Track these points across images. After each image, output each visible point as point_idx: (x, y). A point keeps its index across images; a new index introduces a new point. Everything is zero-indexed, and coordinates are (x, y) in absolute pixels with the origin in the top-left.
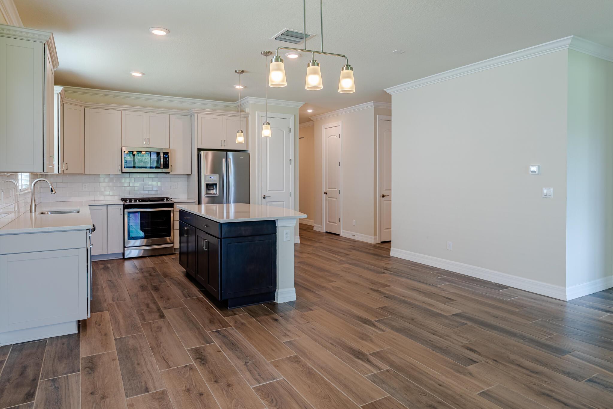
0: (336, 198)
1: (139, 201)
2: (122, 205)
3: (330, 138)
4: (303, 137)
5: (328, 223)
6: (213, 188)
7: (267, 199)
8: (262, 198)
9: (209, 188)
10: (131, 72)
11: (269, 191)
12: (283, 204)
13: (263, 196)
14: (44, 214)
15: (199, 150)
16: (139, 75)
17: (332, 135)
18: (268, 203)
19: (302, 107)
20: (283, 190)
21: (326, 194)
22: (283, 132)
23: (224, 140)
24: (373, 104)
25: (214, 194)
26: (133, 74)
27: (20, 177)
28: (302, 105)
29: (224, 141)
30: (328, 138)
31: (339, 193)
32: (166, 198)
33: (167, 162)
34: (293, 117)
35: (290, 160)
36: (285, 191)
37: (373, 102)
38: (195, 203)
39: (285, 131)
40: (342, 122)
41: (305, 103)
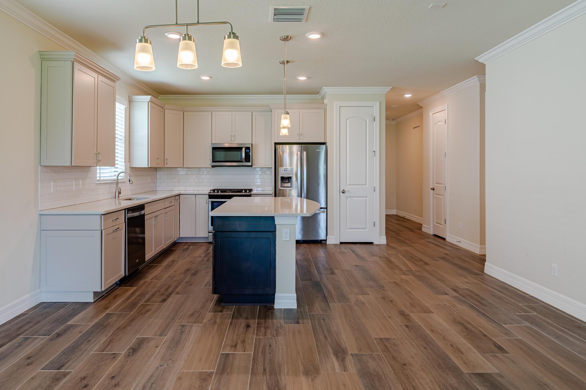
0: (443, 195)
1: (221, 192)
2: (208, 195)
3: (437, 124)
4: (419, 126)
5: (435, 224)
6: (288, 181)
7: (346, 194)
8: (341, 192)
9: (284, 181)
10: (201, 77)
11: (349, 185)
12: (366, 199)
13: (341, 191)
14: (131, 200)
15: (276, 144)
16: (208, 78)
17: (439, 121)
18: (348, 198)
19: (388, 92)
20: (366, 185)
21: (434, 190)
22: (366, 121)
23: (300, 133)
24: (477, 79)
25: (288, 187)
26: (202, 78)
27: (98, 171)
28: (389, 90)
29: (300, 135)
30: (435, 125)
31: (444, 189)
33: (248, 156)
34: (378, 104)
35: (374, 151)
36: (367, 186)
37: (476, 76)
38: (271, 195)
39: (368, 121)
40: (448, 105)
41: (392, 87)
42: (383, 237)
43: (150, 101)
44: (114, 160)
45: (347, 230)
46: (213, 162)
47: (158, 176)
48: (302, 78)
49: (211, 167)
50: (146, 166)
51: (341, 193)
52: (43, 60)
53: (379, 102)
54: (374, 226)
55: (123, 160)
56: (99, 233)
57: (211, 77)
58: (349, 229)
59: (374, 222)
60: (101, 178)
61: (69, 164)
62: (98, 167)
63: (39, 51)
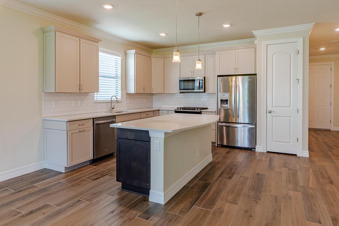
2: (174, 111)
6: (225, 103)
7: (272, 114)
9: (223, 103)
10: (160, 34)
11: (275, 107)
12: (290, 119)
13: (268, 111)
15: (218, 76)
16: (164, 35)
18: (273, 117)
20: (290, 107)
23: (236, 67)
25: (226, 107)
27: (96, 95)
28: (312, 26)
29: (236, 69)
32: (196, 108)
34: (302, 39)
35: (298, 79)
36: (291, 108)
39: (292, 54)
41: (315, 23)
42: (306, 151)
43: (135, 53)
44: (98, 89)
45: (273, 142)
46: (180, 89)
47: (154, 99)
48: (227, 26)
49: (179, 93)
50: (134, 93)
51: (268, 113)
52: (44, 32)
53: (302, 38)
54: (298, 141)
55: (120, 89)
56: (65, 132)
57: (166, 34)
58: (274, 141)
59: (298, 138)
60: (98, 100)
61: (53, 91)
62: (95, 93)
63: (41, 28)
